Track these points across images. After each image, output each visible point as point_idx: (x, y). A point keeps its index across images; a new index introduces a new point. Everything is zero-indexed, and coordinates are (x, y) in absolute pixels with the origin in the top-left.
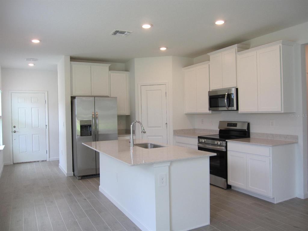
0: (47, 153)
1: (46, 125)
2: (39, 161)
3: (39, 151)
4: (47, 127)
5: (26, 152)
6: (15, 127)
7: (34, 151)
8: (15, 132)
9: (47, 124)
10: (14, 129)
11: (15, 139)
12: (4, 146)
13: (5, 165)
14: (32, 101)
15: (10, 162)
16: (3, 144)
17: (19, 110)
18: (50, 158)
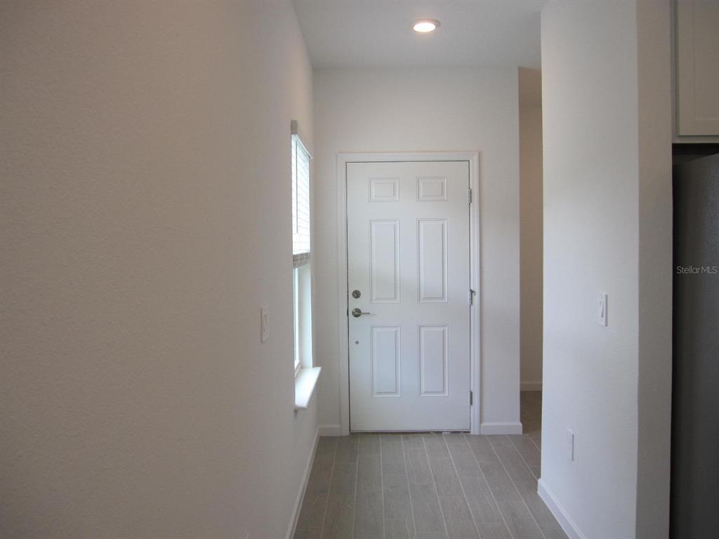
0: (471, 403)
1: (472, 292)
2: (441, 432)
3: (444, 391)
4: (476, 298)
5: (396, 393)
6: (357, 294)
7: (423, 391)
8: (357, 313)
9: (475, 287)
10: (355, 304)
11: (357, 343)
12: (318, 370)
13: (323, 435)
14: (421, 194)
15: (339, 426)
16: (316, 364)
17: (374, 228)
18: (484, 424)
